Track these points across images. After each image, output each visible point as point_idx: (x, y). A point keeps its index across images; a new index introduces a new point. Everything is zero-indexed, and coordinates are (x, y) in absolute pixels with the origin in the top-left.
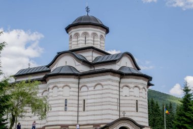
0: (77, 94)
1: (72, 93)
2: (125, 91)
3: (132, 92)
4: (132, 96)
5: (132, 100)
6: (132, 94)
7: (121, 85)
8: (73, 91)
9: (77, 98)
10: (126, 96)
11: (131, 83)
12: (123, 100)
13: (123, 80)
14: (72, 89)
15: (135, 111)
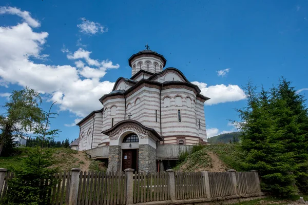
0: (124, 112)
1: (118, 112)
2: (166, 102)
3: (173, 101)
4: (173, 106)
5: (173, 110)
6: (173, 103)
7: (162, 97)
8: (119, 110)
9: (124, 116)
10: (167, 107)
11: (172, 92)
12: (164, 111)
13: (164, 92)
14: (118, 108)
15: (177, 122)
